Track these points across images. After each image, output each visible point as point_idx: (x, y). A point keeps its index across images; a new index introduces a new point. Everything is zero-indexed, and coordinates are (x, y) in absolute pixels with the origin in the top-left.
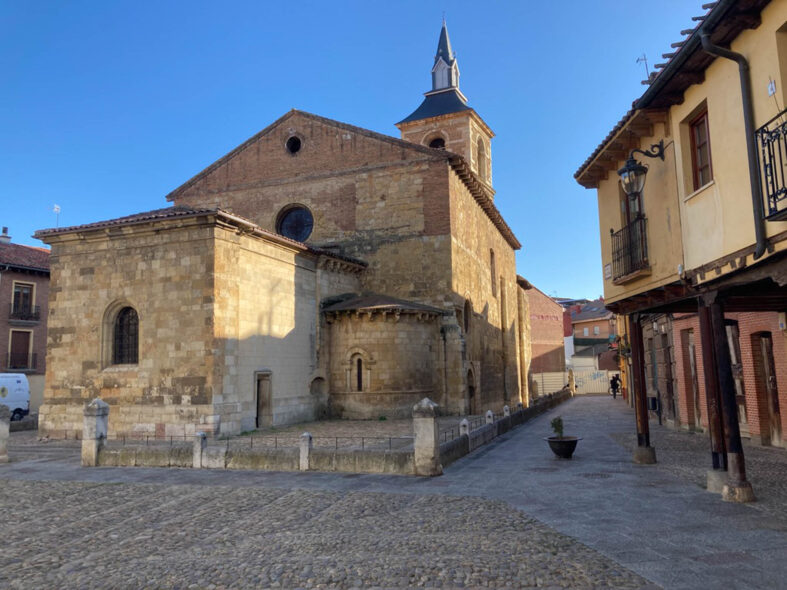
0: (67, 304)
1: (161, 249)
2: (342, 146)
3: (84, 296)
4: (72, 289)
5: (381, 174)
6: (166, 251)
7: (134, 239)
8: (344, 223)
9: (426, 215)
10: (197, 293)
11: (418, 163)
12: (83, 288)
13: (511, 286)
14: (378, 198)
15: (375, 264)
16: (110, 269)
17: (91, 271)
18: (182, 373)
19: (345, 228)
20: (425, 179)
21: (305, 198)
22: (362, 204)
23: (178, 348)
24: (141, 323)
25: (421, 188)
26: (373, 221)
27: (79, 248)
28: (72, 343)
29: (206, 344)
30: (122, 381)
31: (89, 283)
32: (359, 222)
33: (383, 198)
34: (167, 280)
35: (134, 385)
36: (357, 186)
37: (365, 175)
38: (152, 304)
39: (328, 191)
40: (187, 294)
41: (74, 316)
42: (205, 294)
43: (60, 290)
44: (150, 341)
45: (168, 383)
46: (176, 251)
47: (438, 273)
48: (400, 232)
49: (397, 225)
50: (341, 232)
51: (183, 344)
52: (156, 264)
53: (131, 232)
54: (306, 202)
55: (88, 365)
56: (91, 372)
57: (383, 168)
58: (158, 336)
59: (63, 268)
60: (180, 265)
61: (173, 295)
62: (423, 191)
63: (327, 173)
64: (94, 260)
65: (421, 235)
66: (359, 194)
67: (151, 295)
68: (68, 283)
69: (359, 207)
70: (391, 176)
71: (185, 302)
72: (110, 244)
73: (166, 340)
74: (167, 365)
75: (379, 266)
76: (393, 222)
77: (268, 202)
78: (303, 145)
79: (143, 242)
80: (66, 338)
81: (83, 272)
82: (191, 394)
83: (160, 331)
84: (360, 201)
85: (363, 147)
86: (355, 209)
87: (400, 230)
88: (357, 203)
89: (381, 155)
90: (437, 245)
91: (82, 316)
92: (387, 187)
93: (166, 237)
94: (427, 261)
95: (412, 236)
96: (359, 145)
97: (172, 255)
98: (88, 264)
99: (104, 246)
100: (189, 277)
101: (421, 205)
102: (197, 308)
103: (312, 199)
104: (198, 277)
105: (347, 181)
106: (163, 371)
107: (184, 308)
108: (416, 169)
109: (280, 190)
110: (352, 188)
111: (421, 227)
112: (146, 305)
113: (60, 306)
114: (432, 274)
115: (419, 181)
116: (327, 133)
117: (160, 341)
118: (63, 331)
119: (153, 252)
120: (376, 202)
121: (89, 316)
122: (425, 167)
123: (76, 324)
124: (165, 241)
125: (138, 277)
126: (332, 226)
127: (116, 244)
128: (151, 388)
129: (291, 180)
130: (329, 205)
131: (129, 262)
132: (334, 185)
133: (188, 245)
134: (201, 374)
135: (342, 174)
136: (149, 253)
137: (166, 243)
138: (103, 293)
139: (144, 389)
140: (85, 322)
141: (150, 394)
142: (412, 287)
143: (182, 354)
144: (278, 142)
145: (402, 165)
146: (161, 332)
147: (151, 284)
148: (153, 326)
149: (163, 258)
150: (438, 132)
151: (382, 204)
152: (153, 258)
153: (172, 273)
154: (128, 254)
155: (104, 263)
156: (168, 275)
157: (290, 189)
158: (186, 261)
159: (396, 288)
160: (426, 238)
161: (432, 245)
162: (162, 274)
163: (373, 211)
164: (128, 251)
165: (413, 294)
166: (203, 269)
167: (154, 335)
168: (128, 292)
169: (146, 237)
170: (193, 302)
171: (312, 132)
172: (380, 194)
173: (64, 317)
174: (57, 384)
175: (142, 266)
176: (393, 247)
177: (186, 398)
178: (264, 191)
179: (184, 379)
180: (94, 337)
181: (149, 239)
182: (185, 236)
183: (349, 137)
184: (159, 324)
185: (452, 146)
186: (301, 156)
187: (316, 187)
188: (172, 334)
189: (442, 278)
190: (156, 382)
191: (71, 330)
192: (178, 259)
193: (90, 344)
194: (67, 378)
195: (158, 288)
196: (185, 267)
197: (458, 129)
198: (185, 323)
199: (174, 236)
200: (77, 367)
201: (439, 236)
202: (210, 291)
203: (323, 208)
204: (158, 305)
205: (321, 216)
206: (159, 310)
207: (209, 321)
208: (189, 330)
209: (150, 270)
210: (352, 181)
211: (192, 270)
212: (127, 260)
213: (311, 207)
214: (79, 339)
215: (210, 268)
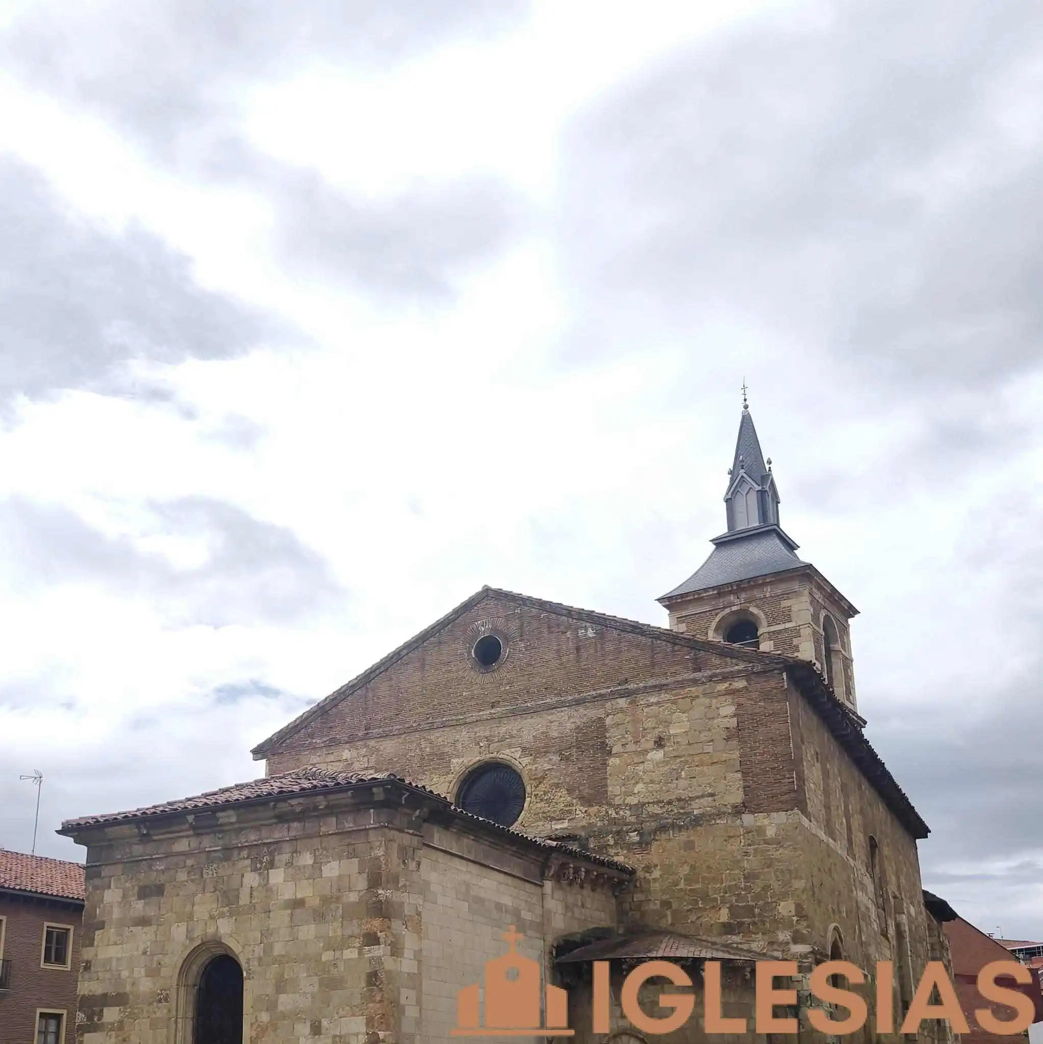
0: (113, 952)
1: (287, 848)
2: (578, 649)
3: (144, 937)
4: (122, 924)
5: (653, 699)
6: (295, 851)
7: (239, 831)
8: (586, 791)
9: (745, 774)
10: (354, 928)
11: (725, 678)
12: (144, 922)
13: (914, 911)
14: (651, 744)
15: (648, 869)
16: (192, 887)
17: (159, 890)
19: (587, 801)
20: (739, 705)
21: (510, 746)
22: (618, 755)
23: (316, 1030)
24: (247, 985)
25: (733, 722)
26: (639, 787)
27: (138, 849)
28: (121, 1025)
29: (369, 1022)
31: (151, 912)
32: (614, 789)
33: (659, 743)
34: (298, 904)
36: (608, 721)
37: (622, 702)
38: (268, 949)
39: (554, 734)
40: (334, 929)
41: (125, 974)
42: (366, 928)
43: (101, 926)
44: (265, 1017)
46: (314, 852)
47: (775, 885)
48: (697, 809)
49: (690, 793)
50: (579, 810)
51: (325, 1023)
52: (277, 877)
53: (233, 820)
54: (512, 755)
57: (660, 688)
58: (281, 1008)
59: (109, 887)
61: (308, 931)
62: (739, 728)
63: (551, 700)
64: (163, 871)
65: (738, 811)
66: (614, 738)
67: (266, 933)
68: (116, 914)
69: (612, 761)
70: (674, 702)
71: (332, 945)
72: (194, 842)
73: (295, 1016)
75: (656, 874)
76: (681, 788)
77: (441, 756)
78: (506, 651)
79: (253, 837)
80: (111, 1015)
81: (144, 893)
83: (283, 998)
84: (614, 750)
85: (618, 651)
86: (605, 764)
87: (695, 804)
88: (610, 753)
89: (653, 665)
90: (770, 832)
91: (139, 972)
92: (668, 723)
94: (751, 863)
95: (720, 815)
96: (609, 647)
97: (307, 859)
98: (153, 878)
99: (182, 846)
100: (338, 899)
101: (736, 755)
102: (351, 954)
103: (524, 749)
104: (354, 897)
105: (592, 713)
107: (327, 956)
108: (723, 687)
109: (463, 735)
110: (600, 726)
111: (737, 797)
112: (259, 951)
113: (101, 956)
114: (766, 888)
115: (730, 710)
116: (549, 627)
117: (284, 1016)
118: (105, 1000)
119: (271, 854)
120: (646, 751)
121: (153, 972)
122: (740, 684)
123: (128, 988)
124: (293, 833)
125: (244, 900)
126: (562, 798)
127: (206, 842)
129: (485, 714)
130: (556, 758)
131: (229, 872)
132: (564, 721)
133: (334, 841)
135: (578, 703)
136: (264, 858)
137: (295, 839)
138: (179, 932)
140: (146, 985)
142: (724, 915)
144: (460, 647)
145: (695, 682)
146: (286, 1001)
147: (267, 911)
148: (270, 990)
149: (290, 864)
150: (744, 611)
151: (658, 755)
152: (272, 865)
153: (306, 891)
154: (227, 859)
155: (182, 876)
156: (299, 896)
157: (482, 731)
158: (332, 869)
159: (693, 917)
160: (747, 818)
161: (760, 830)
162: (288, 893)
163: (641, 767)
164: (227, 853)
165: (728, 929)
166: (361, 883)
167: (271, 1006)
168: (225, 928)
169: (257, 828)
170: (344, 943)
171: (521, 627)
172: (652, 736)
173: (108, 976)
175: (251, 879)
176: (683, 836)
178: (434, 736)
180: (161, 1012)
181: (264, 832)
182: (330, 825)
183: (591, 633)
184: (281, 986)
185: (772, 635)
186: (503, 673)
187: (530, 727)
188: (303, 1002)
189: (784, 896)
191: (120, 1000)
192: (317, 866)
193: (153, 1025)
195: (280, 919)
196: (330, 879)
197: (785, 604)
198: (331, 984)
199: (310, 826)
201: (774, 815)
202: (376, 924)
203: (544, 764)
204: (278, 949)
205: (541, 780)
206: (281, 960)
207: (373, 978)
208: (337, 996)
209: (265, 885)
210: (600, 713)
211: (342, 884)
212: (224, 870)
213: (522, 763)
214: (134, 1017)
215: (375, 881)
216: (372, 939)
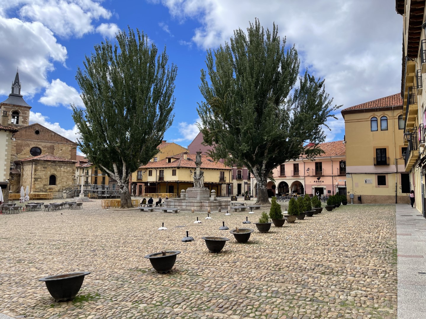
0: (39, 173)
2: (51, 136)
3: (44, 172)
5: (61, 145)
6: (64, 166)
9: (71, 156)
10: (71, 174)
11: (70, 144)
14: (60, 150)
16: (51, 168)
17: (46, 168)
18: (67, 187)
21: (40, 146)
22: (56, 150)
23: (66, 183)
27: (43, 163)
28: (41, 181)
30: (53, 188)
31: (45, 170)
35: (56, 189)
36: (55, 146)
37: (57, 144)
39: (47, 146)
40: (69, 174)
41: (41, 176)
45: (64, 189)
53: (57, 163)
55: (45, 185)
56: (45, 186)
57: (62, 143)
61: (66, 174)
62: (71, 150)
63: (47, 141)
66: (55, 148)
67: (60, 174)
68: (40, 169)
71: (68, 176)
73: (64, 182)
74: (64, 186)
78: (40, 133)
79: (59, 164)
80: (39, 180)
88: (54, 150)
89: (61, 140)
91: (43, 176)
93: (64, 164)
96: (56, 137)
97: (66, 167)
98: (45, 166)
99: (49, 164)
101: (70, 153)
102: (71, 177)
103: (42, 147)
106: (63, 187)
109: (32, 143)
110: (53, 146)
113: (37, 174)
115: (70, 148)
116: (47, 132)
118: (38, 178)
121: (45, 176)
122: (72, 145)
125: (58, 170)
127: (53, 164)
128: (60, 189)
129: (36, 141)
132: (49, 145)
135: (51, 143)
136: (60, 167)
138: (49, 172)
139: (58, 189)
144: (33, 130)
145: (67, 144)
147: (61, 172)
149: (63, 168)
153: (65, 170)
155: (49, 167)
162: (63, 170)
163: (58, 152)
164: (56, 165)
167: (61, 181)
168: (55, 173)
170: (70, 176)
171: (43, 131)
182: (69, 165)
184: (62, 179)
186: (39, 135)
187: (43, 144)
188: (65, 180)
190: (61, 188)
191: (41, 178)
192: (67, 169)
194: (40, 187)
195: (62, 173)
197: (25, 111)
198: (68, 179)
200: (42, 186)
203: (45, 149)
206: (62, 176)
208: (69, 180)
209: (61, 169)
210: (54, 144)
211: (69, 170)
212: (55, 167)
214: (42, 180)
215: (73, 170)
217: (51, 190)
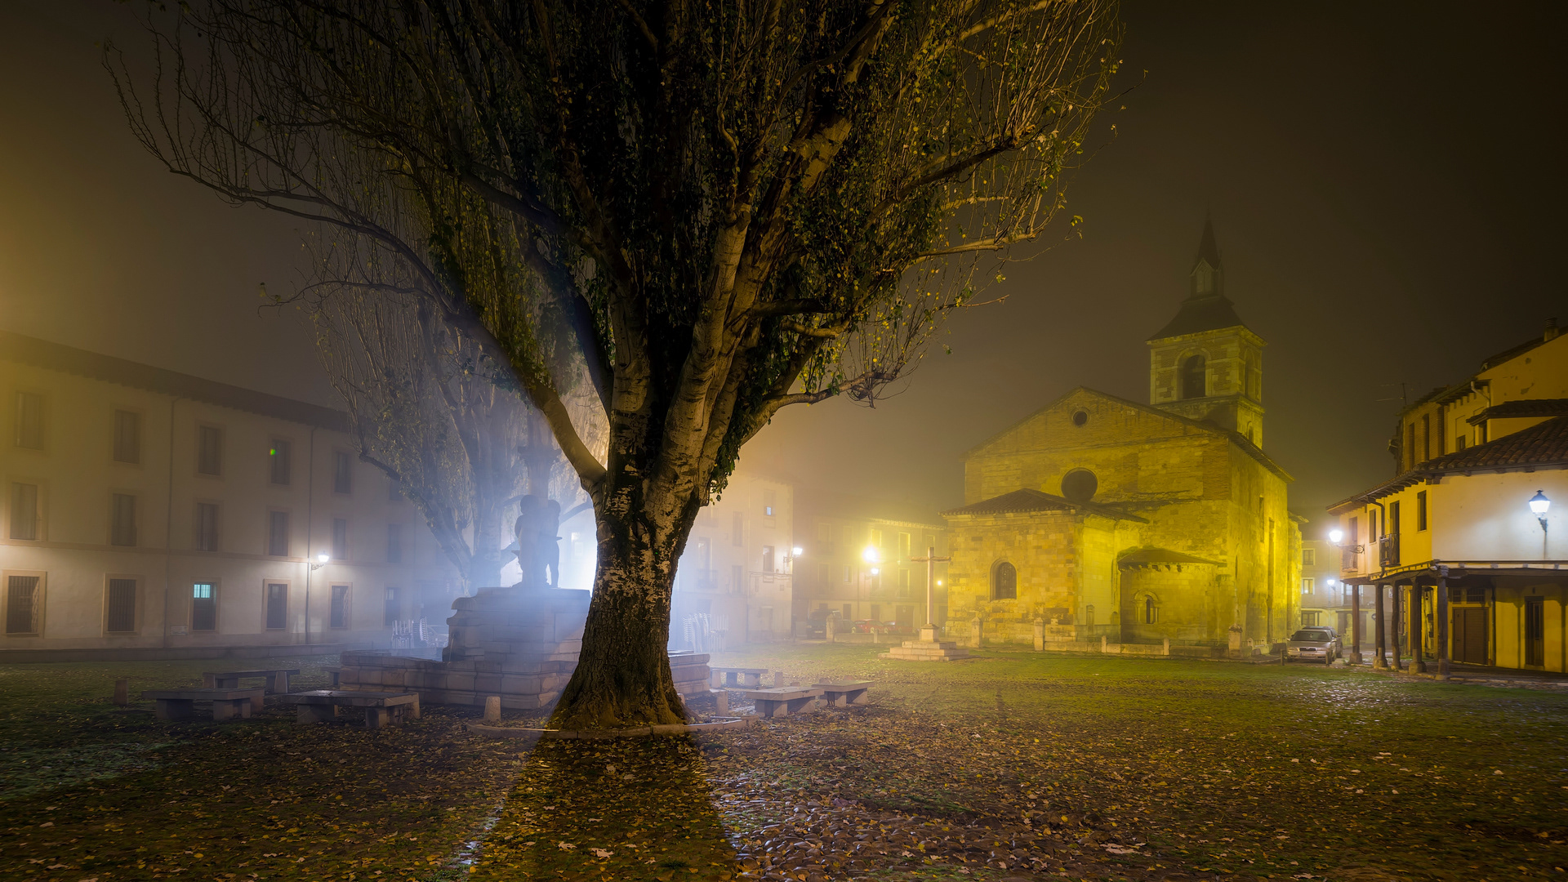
0: (962, 559)
2: (1126, 420)
3: (976, 555)
4: (966, 550)
5: (1163, 446)
6: (1037, 529)
7: (1013, 520)
8: (1127, 486)
10: (1062, 557)
11: (1199, 438)
12: (975, 549)
14: (1159, 467)
15: (1155, 522)
16: (994, 538)
18: (1051, 605)
19: (1128, 489)
20: (1205, 451)
21: (1091, 464)
22: (1144, 470)
23: (1048, 590)
24: (1017, 573)
25: (1201, 459)
26: (1153, 486)
27: (970, 524)
28: (967, 584)
29: (1069, 588)
30: (1006, 609)
31: (979, 546)
32: (1141, 485)
33: (1164, 467)
34: (1038, 548)
35: (1015, 611)
36: (1140, 455)
37: (1147, 447)
38: (1026, 563)
39: (1112, 459)
40: (1055, 557)
41: (968, 567)
43: (957, 550)
44: (1027, 585)
45: (1041, 611)
46: (1045, 530)
48: (1180, 496)
49: (1176, 490)
50: (1123, 493)
51: (1051, 588)
52: (1030, 537)
54: (1091, 468)
55: (980, 598)
56: (982, 602)
57: (1165, 441)
58: (1031, 582)
59: (958, 536)
60: (1048, 538)
61: (1043, 557)
62: (1203, 462)
63: (1112, 443)
64: (982, 532)
65: (1199, 499)
66: (1142, 462)
67: (1026, 557)
68: (963, 546)
69: (1141, 473)
70: (1173, 447)
71: (1053, 562)
72: (994, 522)
73: (1039, 585)
74: (1039, 600)
75: (1160, 524)
76: (1174, 487)
77: (1055, 466)
78: (1090, 418)
79: (1020, 523)
81: (974, 539)
82: (1057, 618)
83: (1032, 579)
84: (1142, 468)
85: (1147, 422)
86: (1137, 474)
87: (1179, 494)
88: (1140, 469)
90: (1214, 509)
91: (974, 567)
92: (1169, 457)
93: (1037, 521)
95: (1191, 499)
96: (1142, 420)
97: (1042, 532)
98: (977, 534)
99: (990, 523)
100: (1056, 547)
101: (1201, 473)
102: (1060, 566)
103: (1097, 465)
104: (1062, 547)
105: (1130, 450)
106: (1037, 604)
107: (1051, 566)
108: (1197, 443)
109: (1066, 457)
110: (1135, 457)
111: (1200, 493)
112: (1022, 563)
113: (957, 560)
115: (1200, 453)
117: (1032, 585)
119: (1026, 527)
121: (979, 567)
123: (970, 572)
125: (1017, 544)
126: (1115, 488)
127: (1000, 523)
128: (1028, 614)
129: (1078, 447)
130: (1113, 470)
131: (1009, 535)
132: (1118, 454)
133: (1053, 527)
134: (1065, 607)
135: (1125, 445)
136: (1024, 531)
137: (1037, 524)
138: (990, 554)
139: (1023, 614)
140: (977, 571)
141: (1027, 617)
142: (1189, 543)
143: (1051, 594)
144: (1066, 415)
145: (1184, 439)
146: (1035, 580)
147: (1026, 550)
148: (1027, 576)
149: (1035, 534)
151: (1163, 472)
152: (1028, 533)
153: (1042, 543)
154: (1008, 530)
155: (990, 534)
156: (1039, 545)
157: (1077, 456)
158: (1053, 537)
159: (1175, 542)
160: (1204, 502)
161: (1210, 508)
162: (1035, 543)
163: (1154, 477)
164: (1008, 528)
165: (1191, 548)
166: (1065, 543)
168: (1008, 555)
169: (1022, 520)
170: (1057, 562)
171: (1097, 407)
172: (1160, 463)
173: (960, 567)
174: (957, 609)
175: (1019, 538)
176: (1172, 508)
177: (1054, 621)
178: (1051, 456)
179: (1052, 609)
180: (984, 581)
181: (1024, 521)
182: (1052, 520)
183: (1133, 413)
184: (1031, 575)
186: (1088, 428)
187: (1101, 455)
188: (1043, 581)
190: (1030, 610)
191: (967, 576)
192: (1046, 536)
193: (981, 585)
194: (965, 605)
195: (1031, 553)
196: (1052, 540)
197: (1223, 347)
198: (1053, 575)
199: (1043, 521)
200: (972, 599)
201: (1217, 501)
202: (1071, 556)
203: (1107, 473)
204: (1031, 563)
205: (1104, 481)
206: (1032, 566)
207: (1070, 574)
208: (1055, 580)
209: (1026, 542)
210: (1136, 450)
213: (1097, 472)
214: (972, 581)
215: (1070, 542)
216: (1069, 561)
217: (999, 616)
